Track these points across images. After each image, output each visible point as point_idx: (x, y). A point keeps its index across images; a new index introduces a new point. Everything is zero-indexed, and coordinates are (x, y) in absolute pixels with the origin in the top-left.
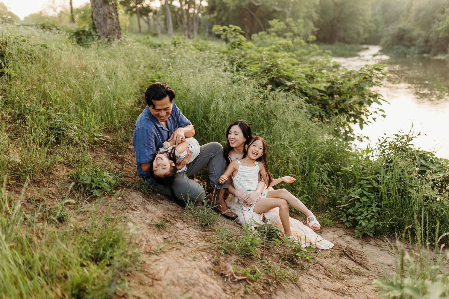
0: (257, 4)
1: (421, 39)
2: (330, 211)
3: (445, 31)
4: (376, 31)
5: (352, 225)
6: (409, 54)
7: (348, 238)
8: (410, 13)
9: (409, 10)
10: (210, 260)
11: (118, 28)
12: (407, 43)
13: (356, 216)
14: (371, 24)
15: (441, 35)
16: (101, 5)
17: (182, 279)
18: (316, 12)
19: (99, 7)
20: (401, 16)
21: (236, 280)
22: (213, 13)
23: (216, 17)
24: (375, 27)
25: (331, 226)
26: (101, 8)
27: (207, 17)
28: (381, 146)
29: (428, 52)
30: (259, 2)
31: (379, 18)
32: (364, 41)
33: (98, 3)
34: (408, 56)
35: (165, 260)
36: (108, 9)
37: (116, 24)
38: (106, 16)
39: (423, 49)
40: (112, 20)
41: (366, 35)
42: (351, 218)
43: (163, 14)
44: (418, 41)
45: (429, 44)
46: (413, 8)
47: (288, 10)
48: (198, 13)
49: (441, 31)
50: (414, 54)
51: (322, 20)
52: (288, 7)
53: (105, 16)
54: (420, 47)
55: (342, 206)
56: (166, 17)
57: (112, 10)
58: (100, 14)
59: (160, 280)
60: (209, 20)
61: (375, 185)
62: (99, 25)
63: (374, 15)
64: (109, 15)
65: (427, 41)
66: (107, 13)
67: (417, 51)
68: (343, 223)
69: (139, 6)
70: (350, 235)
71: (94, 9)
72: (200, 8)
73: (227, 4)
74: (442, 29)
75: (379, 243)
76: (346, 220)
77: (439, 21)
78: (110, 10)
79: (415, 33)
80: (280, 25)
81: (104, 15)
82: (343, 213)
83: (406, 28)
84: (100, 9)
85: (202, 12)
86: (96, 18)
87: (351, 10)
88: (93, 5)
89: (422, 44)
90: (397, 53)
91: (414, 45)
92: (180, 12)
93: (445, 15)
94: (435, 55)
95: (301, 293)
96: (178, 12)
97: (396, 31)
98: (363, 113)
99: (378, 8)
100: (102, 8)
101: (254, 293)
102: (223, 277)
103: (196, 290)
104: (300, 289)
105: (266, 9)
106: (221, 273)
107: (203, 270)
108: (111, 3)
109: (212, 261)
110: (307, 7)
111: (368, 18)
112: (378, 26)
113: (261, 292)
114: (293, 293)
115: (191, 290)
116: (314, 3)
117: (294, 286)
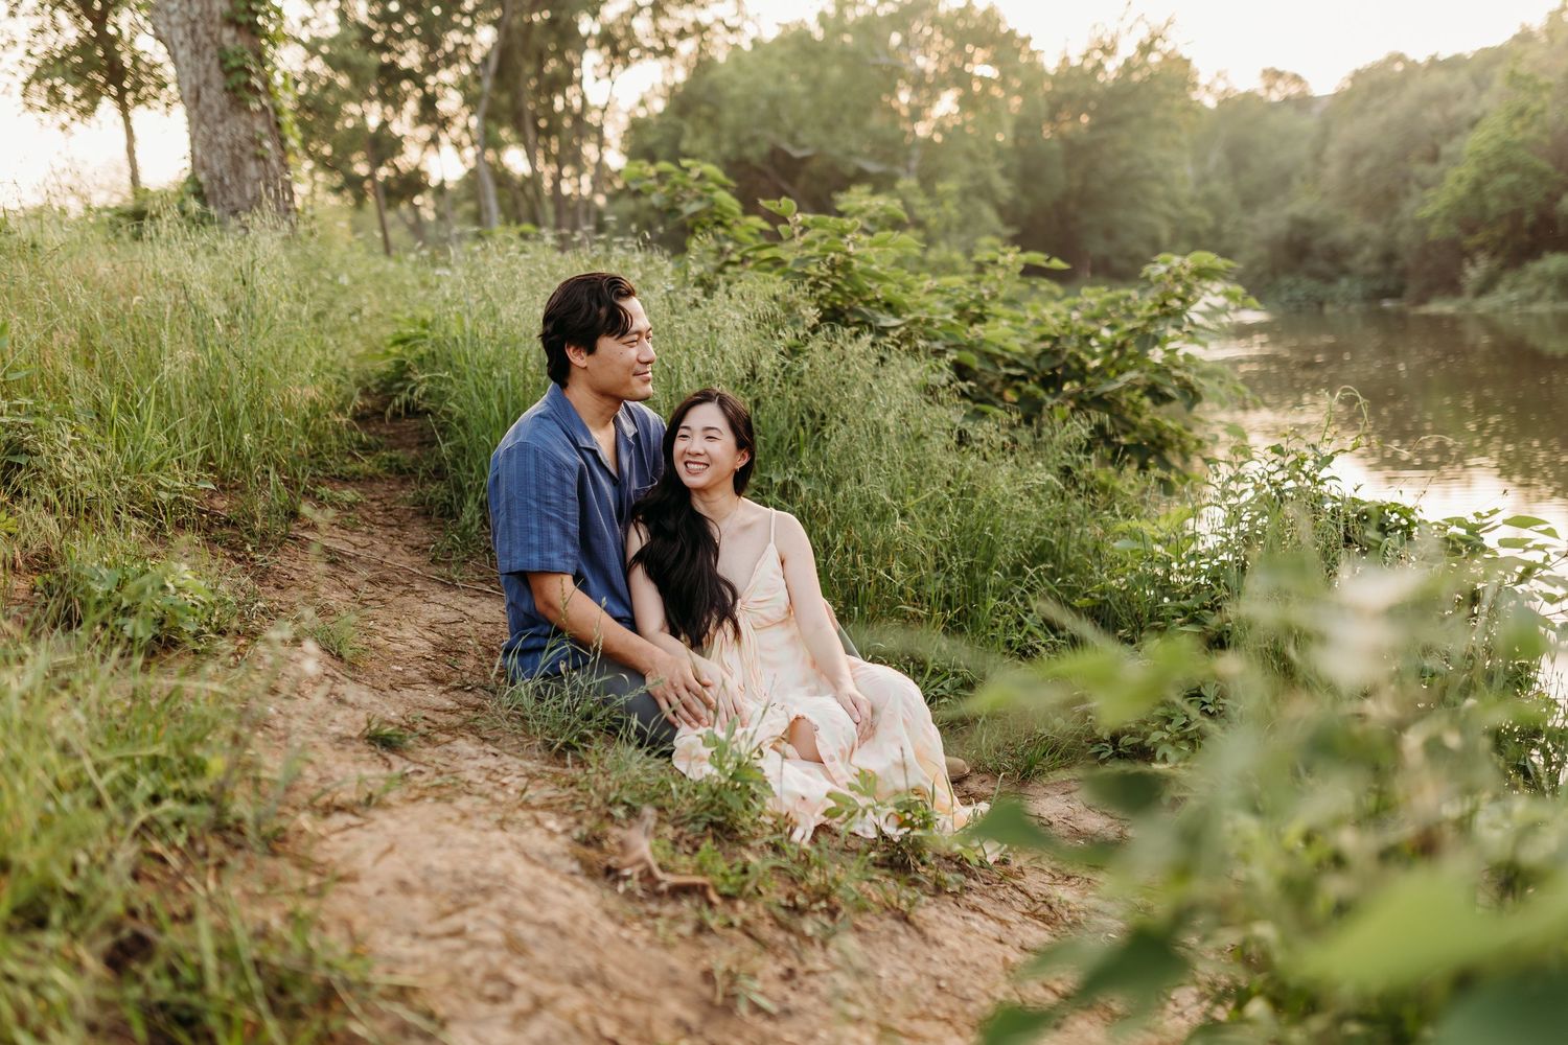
0: (797, 154)
1: (1368, 251)
3: (1447, 219)
6: (1333, 302)
8: (1325, 165)
9: (1318, 157)
10: (566, 832)
12: (1321, 266)
13: (1146, 736)
14: (1194, 211)
15: (1435, 232)
16: (222, 113)
17: (441, 873)
18: (1005, 173)
19: (216, 121)
20: (1296, 182)
21: (663, 887)
24: (1210, 221)
26: (222, 121)
28: (1226, 493)
29: (1396, 293)
30: (803, 147)
31: (1221, 188)
33: (210, 107)
34: (1328, 309)
35: (383, 827)
36: (249, 126)
37: (276, 177)
38: (242, 149)
39: (1377, 285)
40: (262, 163)
42: (1126, 741)
43: (469, 198)
44: (1360, 258)
45: (1398, 265)
46: (1333, 149)
47: (908, 170)
49: (1432, 219)
51: (1026, 203)
52: (908, 158)
53: (237, 151)
54: (1368, 277)
56: (479, 206)
57: (264, 130)
58: (220, 145)
61: (1213, 622)
62: (216, 184)
63: (1204, 180)
64: (251, 149)
65: (1389, 257)
66: (244, 140)
67: (1358, 291)
69: (383, 172)
71: (198, 127)
72: (600, 176)
74: (1437, 213)
76: (1111, 752)
77: (1425, 187)
78: (254, 132)
79: (1346, 233)
81: (232, 148)
83: (1315, 216)
84: (220, 128)
85: (608, 190)
86: (205, 158)
87: (1124, 163)
88: (195, 112)
89: (1373, 268)
90: (1291, 300)
91: (1346, 272)
92: (530, 191)
93: (1442, 165)
94: (1422, 300)
95: (926, 950)
96: (522, 189)
97: (1282, 226)
99: (1216, 156)
100: (227, 124)
101: (736, 933)
102: (612, 877)
103: (493, 904)
104: (925, 938)
105: (832, 167)
106: (604, 865)
107: (535, 857)
108: (255, 106)
109: (576, 834)
110: (970, 156)
111: (1186, 191)
112: (1220, 217)
113: (766, 930)
114: (897, 946)
115: (475, 905)
116: (995, 143)
117: (899, 927)
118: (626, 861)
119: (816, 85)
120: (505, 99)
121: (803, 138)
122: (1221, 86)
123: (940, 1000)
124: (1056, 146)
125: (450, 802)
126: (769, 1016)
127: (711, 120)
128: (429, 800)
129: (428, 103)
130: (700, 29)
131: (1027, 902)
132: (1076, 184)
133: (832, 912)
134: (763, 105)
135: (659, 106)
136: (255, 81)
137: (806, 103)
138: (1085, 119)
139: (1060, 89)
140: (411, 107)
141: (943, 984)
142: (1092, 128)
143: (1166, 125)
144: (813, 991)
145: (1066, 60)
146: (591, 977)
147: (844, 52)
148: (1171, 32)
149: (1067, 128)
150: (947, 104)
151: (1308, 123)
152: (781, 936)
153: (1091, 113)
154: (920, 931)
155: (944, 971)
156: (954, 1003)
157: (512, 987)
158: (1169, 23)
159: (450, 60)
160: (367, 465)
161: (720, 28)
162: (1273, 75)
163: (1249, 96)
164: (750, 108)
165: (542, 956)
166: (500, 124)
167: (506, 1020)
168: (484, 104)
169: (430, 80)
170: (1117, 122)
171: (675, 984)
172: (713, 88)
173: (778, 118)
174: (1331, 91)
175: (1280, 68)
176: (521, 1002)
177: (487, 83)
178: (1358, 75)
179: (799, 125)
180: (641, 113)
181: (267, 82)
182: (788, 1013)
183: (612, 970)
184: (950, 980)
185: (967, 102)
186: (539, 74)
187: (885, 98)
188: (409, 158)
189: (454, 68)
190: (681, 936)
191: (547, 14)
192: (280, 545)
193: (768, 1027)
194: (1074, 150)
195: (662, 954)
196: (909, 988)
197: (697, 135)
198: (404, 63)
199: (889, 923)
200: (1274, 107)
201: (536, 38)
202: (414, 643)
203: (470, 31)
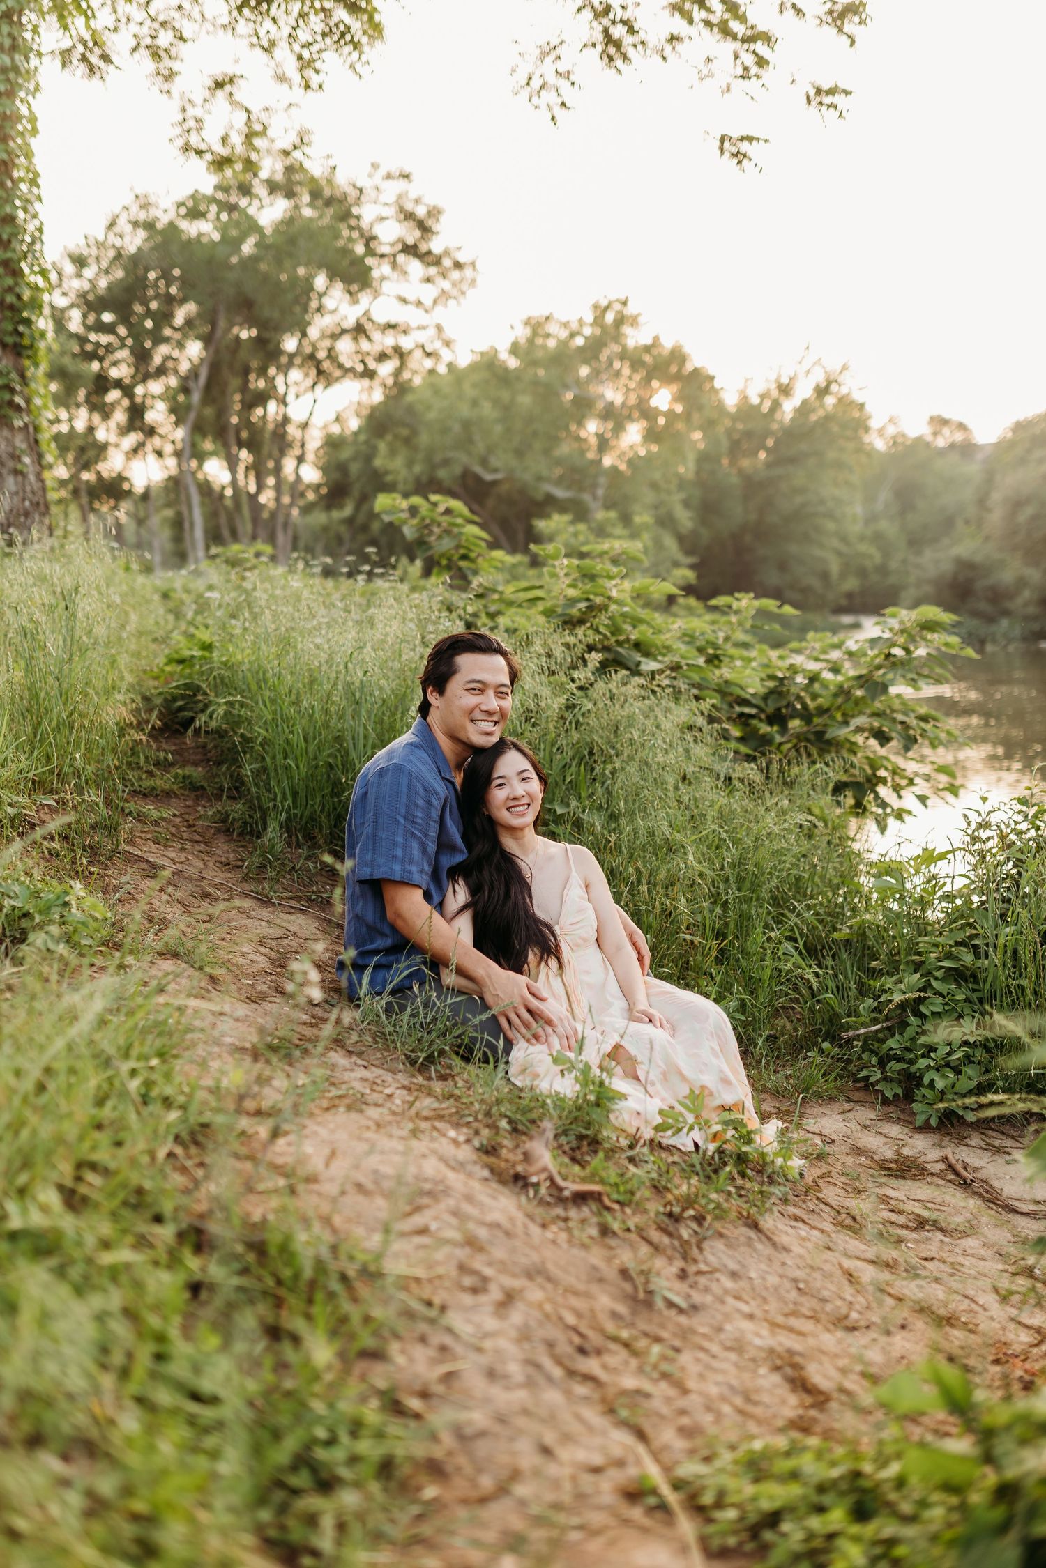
0: (488, 477)
1: (1027, 594)
2: (821, 1052)
4: (883, 570)
5: (900, 1091)
6: (994, 641)
7: (894, 1130)
8: (989, 510)
9: (982, 503)
10: (468, 1141)
11: (42, 508)
12: (983, 606)
13: (912, 1062)
14: (863, 548)
17: (388, 1177)
18: (686, 504)
20: (960, 524)
21: (566, 1193)
22: (341, 507)
23: (350, 521)
24: (878, 558)
25: (832, 1099)
27: (320, 518)
28: (975, 839)
30: (496, 470)
31: (889, 527)
32: (844, 602)
34: (991, 647)
35: (315, 1133)
36: (9, 442)
37: (33, 493)
38: (3, 464)
39: (1036, 626)
40: (20, 478)
41: (851, 584)
42: (893, 1066)
43: (168, 505)
44: (1019, 601)
46: (996, 497)
47: (595, 497)
48: (291, 505)
50: (1010, 641)
51: (705, 533)
52: (595, 486)
54: (1027, 618)
55: (862, 1031)
59: (312, 1179)
60: (325, 529)
61: (968, 958)
63: (871, 519)
64: (11, 464)
66: (4, 455)
67: (1017, 632)
68: (867, 1086)
69: (86, 476)
70: (898, 1121)
72: (297, 489)
73: (387, 473)
75: (997, 1143)
76: (879, 1076)
78: (15, 448)
79: (1007, 576)
80: (576, 535)
82: (865, 1056)
83: (978, 558)
85: (301, 503)
87: (799, 500)
89: (1032, 610)
91: (1006, 613)
95: (779, 1255)
97: (947, 567)
98: (884, 781)
99: (884, 496)
101: (633, 1236)
102: (520, 1183)
103: (442, 1206)
104: (774, 1245)
105: (522, 491)
106: (512, 1172)
107: (452, 1163)
108: (18, 423)
109: (476, 1143)
110: (654, 486)
111: (856, 528)
112: (886, 554)
113: (655, 1235)
114: (755, 1250)
115: (427, 1206)
116: (677, 475)
117: (752, 1234)
118: (532, 1169)
119: (507, 410)
120: (209, 412)
121: (494, 462)
122: (891, 430)
123: (803, 1299)
124: (735, 480)
125: (361, 1111)
126: (681, 1311)
127: (407, 441)
128: (342, 1109)
129: (136, 413)
130: (400, 353)
131: (833, 1213)
132: (753, 517)
133: (699, 1219)
134: (457, 428)
135: (354, 424)
136: (18, 400)
137: (498, 429)
138: (762, 455)
139: (740, 426)
140: (120, 416)
141: (801, 1286)
142: (769, 465)
143: (839, 465)
144: (707, 1290)
145: (746, 398)
146: (539, 1272)
147: (536, 383)
148: (845, 378)
149: (745, 463)
150: (633, 434)
151: (973, 469)
152: (666, 1240)
153: (768, 450)
154: (769, 1239)
155: (798, 1274)
156: (814, 1303)
157: (485, 1280)
158: (845, 368)
159: (161, 371)
160: (163, 781)
161: (418, 354)
162: (940, 422)
163: (919, 440)
164: (445, 431)
165: (499, 1253)
166: (204, 436)
167: (490, 1309)
168: (192, 416)
169: (139, 390)
170: (793, 460)
171: (601, 1280)
172: (410, 410)
173: (470, 441)
174: (994, 440)
175: (946, 416)
176: (495, 1294)
177: (196, 397)
178: (1019, 427)
179: (490, 450)
180: (336, 429)
181: (28, 401)
182: (695, 1308)
183: (551, 1267)
184: (805, 1282)
185: (651, 435)
186: (244, 389)
187: (573, 427)
188: (113, 464)
189: (163, 379)
190: (591, 1238)
191: (254, 332)
192: (110, 858)
193: (682, 1319)
194: (752, 486)
195: (583, 1254)
196: (776, 1289)
197: (393, 453)
198: (114, 373)
199: (745, 1230)
200: (942, 452)
201: (243, 354)
202: (253, 957)
203: (181, 345)
